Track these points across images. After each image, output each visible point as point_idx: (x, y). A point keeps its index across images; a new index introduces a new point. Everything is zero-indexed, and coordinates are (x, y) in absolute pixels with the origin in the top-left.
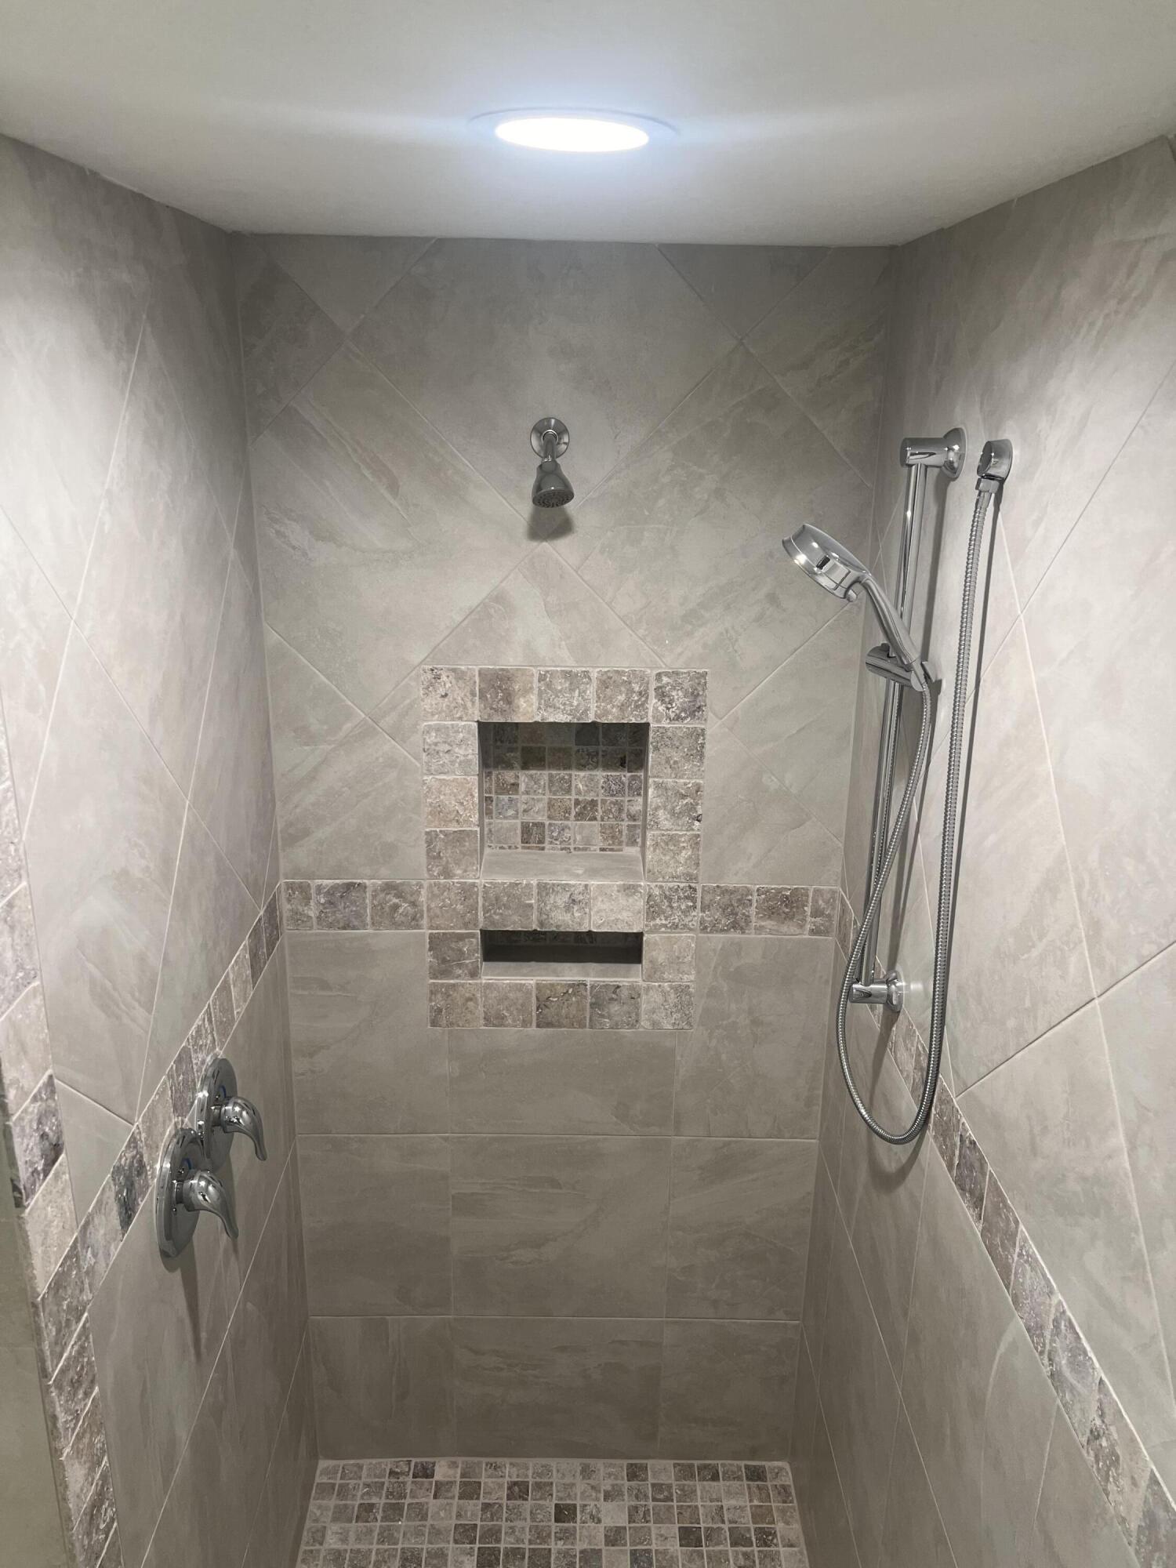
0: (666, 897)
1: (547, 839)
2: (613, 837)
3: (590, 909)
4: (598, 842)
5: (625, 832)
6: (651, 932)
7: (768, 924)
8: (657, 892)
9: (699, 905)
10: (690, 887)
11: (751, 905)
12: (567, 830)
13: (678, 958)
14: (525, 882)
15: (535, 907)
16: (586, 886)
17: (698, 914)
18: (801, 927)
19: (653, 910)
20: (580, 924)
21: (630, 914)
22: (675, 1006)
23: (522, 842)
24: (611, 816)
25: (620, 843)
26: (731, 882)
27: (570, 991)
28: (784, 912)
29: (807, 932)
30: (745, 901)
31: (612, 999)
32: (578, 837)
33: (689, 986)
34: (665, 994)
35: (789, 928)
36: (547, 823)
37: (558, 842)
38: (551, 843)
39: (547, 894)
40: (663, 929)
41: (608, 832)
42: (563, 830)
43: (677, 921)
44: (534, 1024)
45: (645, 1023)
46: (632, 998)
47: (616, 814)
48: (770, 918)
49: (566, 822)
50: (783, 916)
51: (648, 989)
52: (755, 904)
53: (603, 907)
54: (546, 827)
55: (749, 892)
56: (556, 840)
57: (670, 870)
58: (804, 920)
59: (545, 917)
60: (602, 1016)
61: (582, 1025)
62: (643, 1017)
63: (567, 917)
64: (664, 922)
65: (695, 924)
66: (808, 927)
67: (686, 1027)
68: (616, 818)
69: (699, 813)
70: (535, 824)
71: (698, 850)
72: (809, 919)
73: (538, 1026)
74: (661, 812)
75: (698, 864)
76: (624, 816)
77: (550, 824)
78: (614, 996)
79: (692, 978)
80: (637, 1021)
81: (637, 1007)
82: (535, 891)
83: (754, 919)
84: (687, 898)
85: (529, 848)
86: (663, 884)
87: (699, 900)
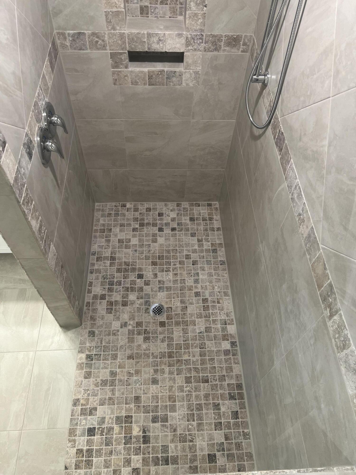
0: (193, 38)
1: (150, 13)
2: (174, 12)
3: (166, 43)
4: (168, 14)
5: (178, 10)
6: (187, 52)
7: (227, 48)
8: (189, 36)
9: (204, 41)
10: (201, 34)
11: (222, 41)
12: (157, 9)
13: (196, 61)
14: (142, 32)
15: (146, 42)
16: (164, 34)
17: (203, 45)
18: (238, 49)
19: (188, 43)
20: (162, 49)
21: (180, 45)
22: (194, 78)
23: (141, 14)
24: (173, 3)
25: (177, 14)
26: (216, 32)
27: (159, 73)
28: (233, 44)
29: (240, 52)
30: (220, 40)
31: (173, 76)
32: (161, 12)
33: (199, 71)
34: (191, 74)
35: (234, 50)
36: (149, 6)
37: (154, 14)
38: (151, 14)
39: (151, 37)
40: (191, 51)
41: (172, 10)
42: (155, 9)
43: (196, 48)
44: (148, 84)
45: (184, 84)
46: (180, 76)
47: (175, 2)
48: (228, 46)
49: (157, 6)
50: (233, 45)
51: (185, 72)
52: (223, 41)
53: (171, 42)
54: (149, 7)
55: (222, 36)
56: (153, 13)
57: (194, 28)
58: (240, 47)
59: (150, 46)
60: (170, 82)
61: (163, 85)
62: (183, 82)
63: (158, 46)
64: (191, 48)
65: (202, 49)
66: (241, 49)
67: (197, 85)
68: (175, 4)
69: (206, 3)
70: (145, 6)
71: (205, 19)
72: (241, 47)
73: (149, 85)
74: (192, 3)
75: (204, 25)
76: (178, 3)
77: (151, 6)
78: (174, 75)
79: (200, 68)
80: (181, 83)
81: (181, 79)
82: (146, 36)
83: (222, 47)
84: (200, 39)
85: (143, 16)
86: (192, 33)
87: (204, 40)
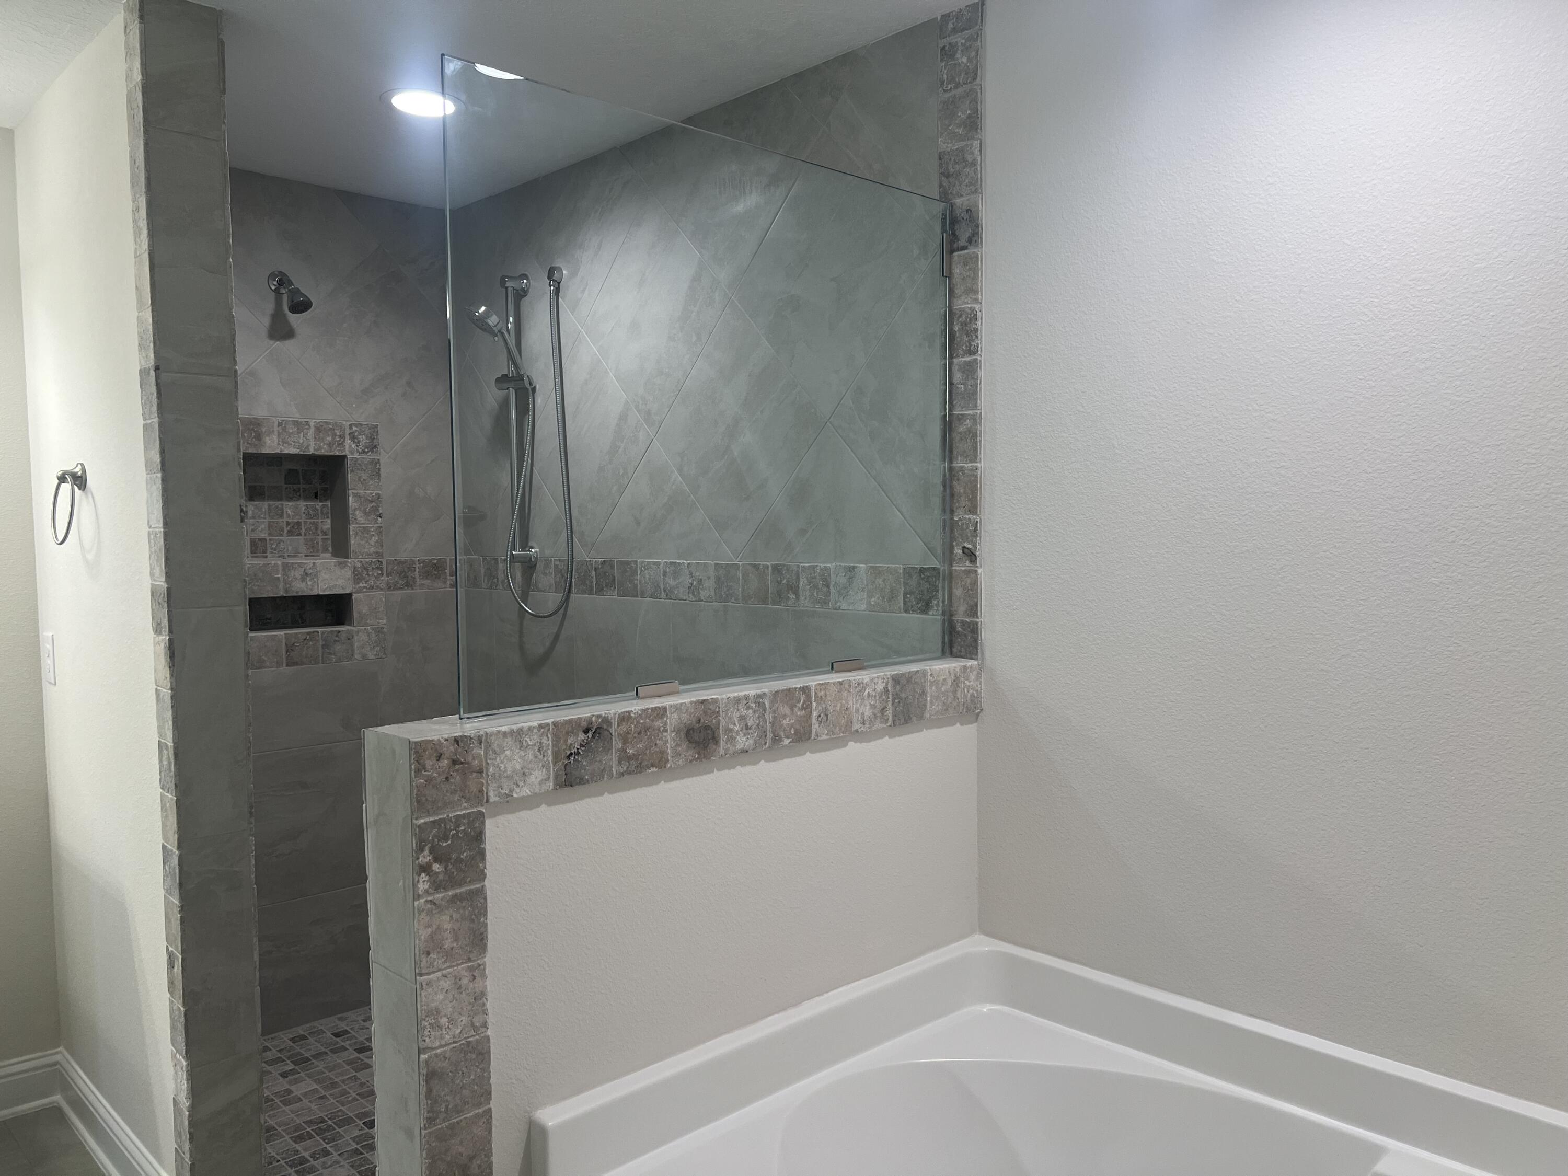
0: (365, 568)
1: (269, 550)
2: (313, 547)
3: (318, 579)
4: (303, 550)
5: (320, 543)
6: (357, 592)
7: (427, 582)
8: (359, 565)
9: (385, 573)
10: (379, 561)
11: (415, 571)
12: (282, 543)
13: (375, 608)
14: (273, 562)
15: (282, 580)
16: (314, 563)
17: (384, 578)
18: (445, 583)
19: (357, 577)
20: (311, 590)
21: (344, 581)
22: (376, 642)
23: (252, 553)
24: (311, 532)
25: (318, 551)
26: (403, 557)
27: (308, 637)
28: (435, 574)
29: (448, 586)
30: (411, 569)
31: (336, 641)
32: (290, 548)
33: (383, 628)
34: (369, 634)
35: (438, 584)
36: (268, 538)
37: (276, 552)
38: (272, 553)
39: (289, 570)
40: (365, 590)
41: (309, 543)
42: (279, 543)
43: (372, 584)
44: (284, 664)
45: (357, 656)
46: (349, 639)
47: (314, 531)
48: (427, 578)
49: (281, 538)
50: (434, 576)
51: (358, 632)
52: (417, 570)
53: (326, 577)
54: (268, 541)
55: (413, 562)
56: (275, 550)
57: (366, 550)
58: (446, 578)
59: (288, 586)
60: (330, 654)
61: (316, 662)
62: (356, 651)
63: (303, 585)
64: (365, 585)
65: (383, 585)
66: (449, 582)
67: (384, 656)
68: (313, 533)
69: (381, 512)
70: (260, 540)
71: (382, 536)
72: (449, 578)
73: (287, 665)
74: (357, 512)
75: (382, 546)
76: (319, 532)
77: (270, 539)
78: (337, 639)
79: (385, 621)
80: (353, 655)
81: (352, 645)
82: (280, 568)
83: (418, 580)
84: (377, 568)
85: (256, 557)
86: (362, 560)
87: (385, 569)
